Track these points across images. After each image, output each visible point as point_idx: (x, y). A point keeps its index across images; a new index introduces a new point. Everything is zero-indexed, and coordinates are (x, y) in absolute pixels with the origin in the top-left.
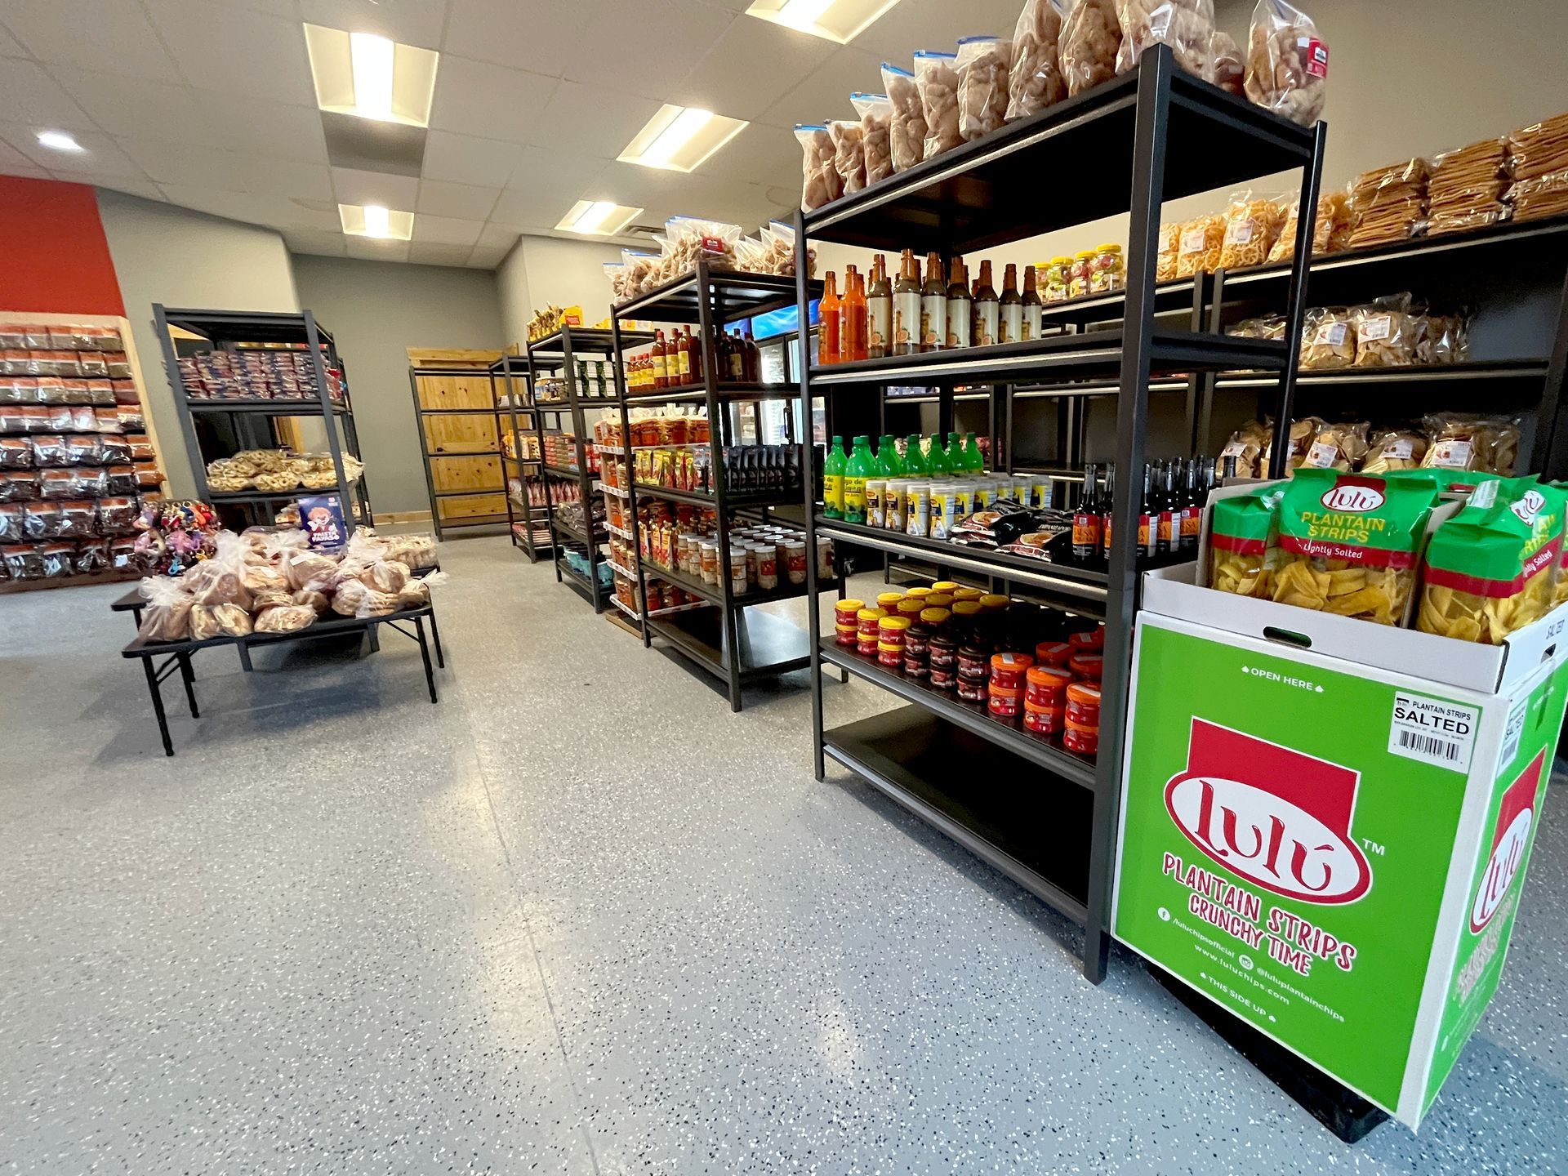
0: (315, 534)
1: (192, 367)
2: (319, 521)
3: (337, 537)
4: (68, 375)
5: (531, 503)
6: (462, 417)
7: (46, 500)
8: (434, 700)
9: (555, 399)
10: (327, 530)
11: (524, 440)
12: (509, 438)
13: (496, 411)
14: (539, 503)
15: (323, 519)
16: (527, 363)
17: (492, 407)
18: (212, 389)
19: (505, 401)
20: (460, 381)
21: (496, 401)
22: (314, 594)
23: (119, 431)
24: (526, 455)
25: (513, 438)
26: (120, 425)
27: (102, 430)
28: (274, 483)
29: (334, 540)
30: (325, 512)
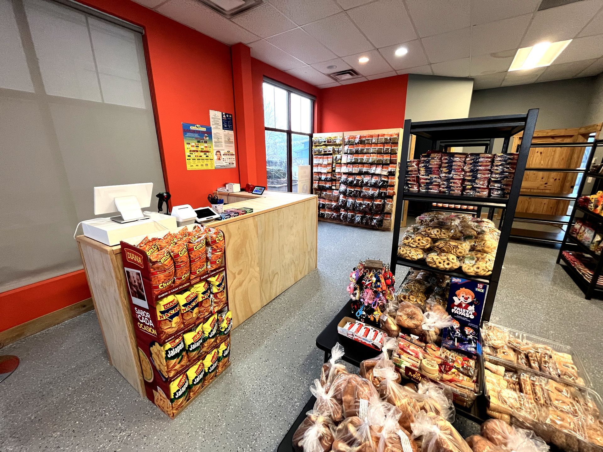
0: (455, 308)
1: (416, 167)
2: (462, 299)
3: (472, 317)
4: (379, 153)
7: (361, 197)
10: (466, 308)
15: (467, 299)
18: (423, 183)
23: (387, 174)
26: (388, 172)
27: (382, 174)
28: (440, 263)
29: (469, 318)
30: (470, 294)
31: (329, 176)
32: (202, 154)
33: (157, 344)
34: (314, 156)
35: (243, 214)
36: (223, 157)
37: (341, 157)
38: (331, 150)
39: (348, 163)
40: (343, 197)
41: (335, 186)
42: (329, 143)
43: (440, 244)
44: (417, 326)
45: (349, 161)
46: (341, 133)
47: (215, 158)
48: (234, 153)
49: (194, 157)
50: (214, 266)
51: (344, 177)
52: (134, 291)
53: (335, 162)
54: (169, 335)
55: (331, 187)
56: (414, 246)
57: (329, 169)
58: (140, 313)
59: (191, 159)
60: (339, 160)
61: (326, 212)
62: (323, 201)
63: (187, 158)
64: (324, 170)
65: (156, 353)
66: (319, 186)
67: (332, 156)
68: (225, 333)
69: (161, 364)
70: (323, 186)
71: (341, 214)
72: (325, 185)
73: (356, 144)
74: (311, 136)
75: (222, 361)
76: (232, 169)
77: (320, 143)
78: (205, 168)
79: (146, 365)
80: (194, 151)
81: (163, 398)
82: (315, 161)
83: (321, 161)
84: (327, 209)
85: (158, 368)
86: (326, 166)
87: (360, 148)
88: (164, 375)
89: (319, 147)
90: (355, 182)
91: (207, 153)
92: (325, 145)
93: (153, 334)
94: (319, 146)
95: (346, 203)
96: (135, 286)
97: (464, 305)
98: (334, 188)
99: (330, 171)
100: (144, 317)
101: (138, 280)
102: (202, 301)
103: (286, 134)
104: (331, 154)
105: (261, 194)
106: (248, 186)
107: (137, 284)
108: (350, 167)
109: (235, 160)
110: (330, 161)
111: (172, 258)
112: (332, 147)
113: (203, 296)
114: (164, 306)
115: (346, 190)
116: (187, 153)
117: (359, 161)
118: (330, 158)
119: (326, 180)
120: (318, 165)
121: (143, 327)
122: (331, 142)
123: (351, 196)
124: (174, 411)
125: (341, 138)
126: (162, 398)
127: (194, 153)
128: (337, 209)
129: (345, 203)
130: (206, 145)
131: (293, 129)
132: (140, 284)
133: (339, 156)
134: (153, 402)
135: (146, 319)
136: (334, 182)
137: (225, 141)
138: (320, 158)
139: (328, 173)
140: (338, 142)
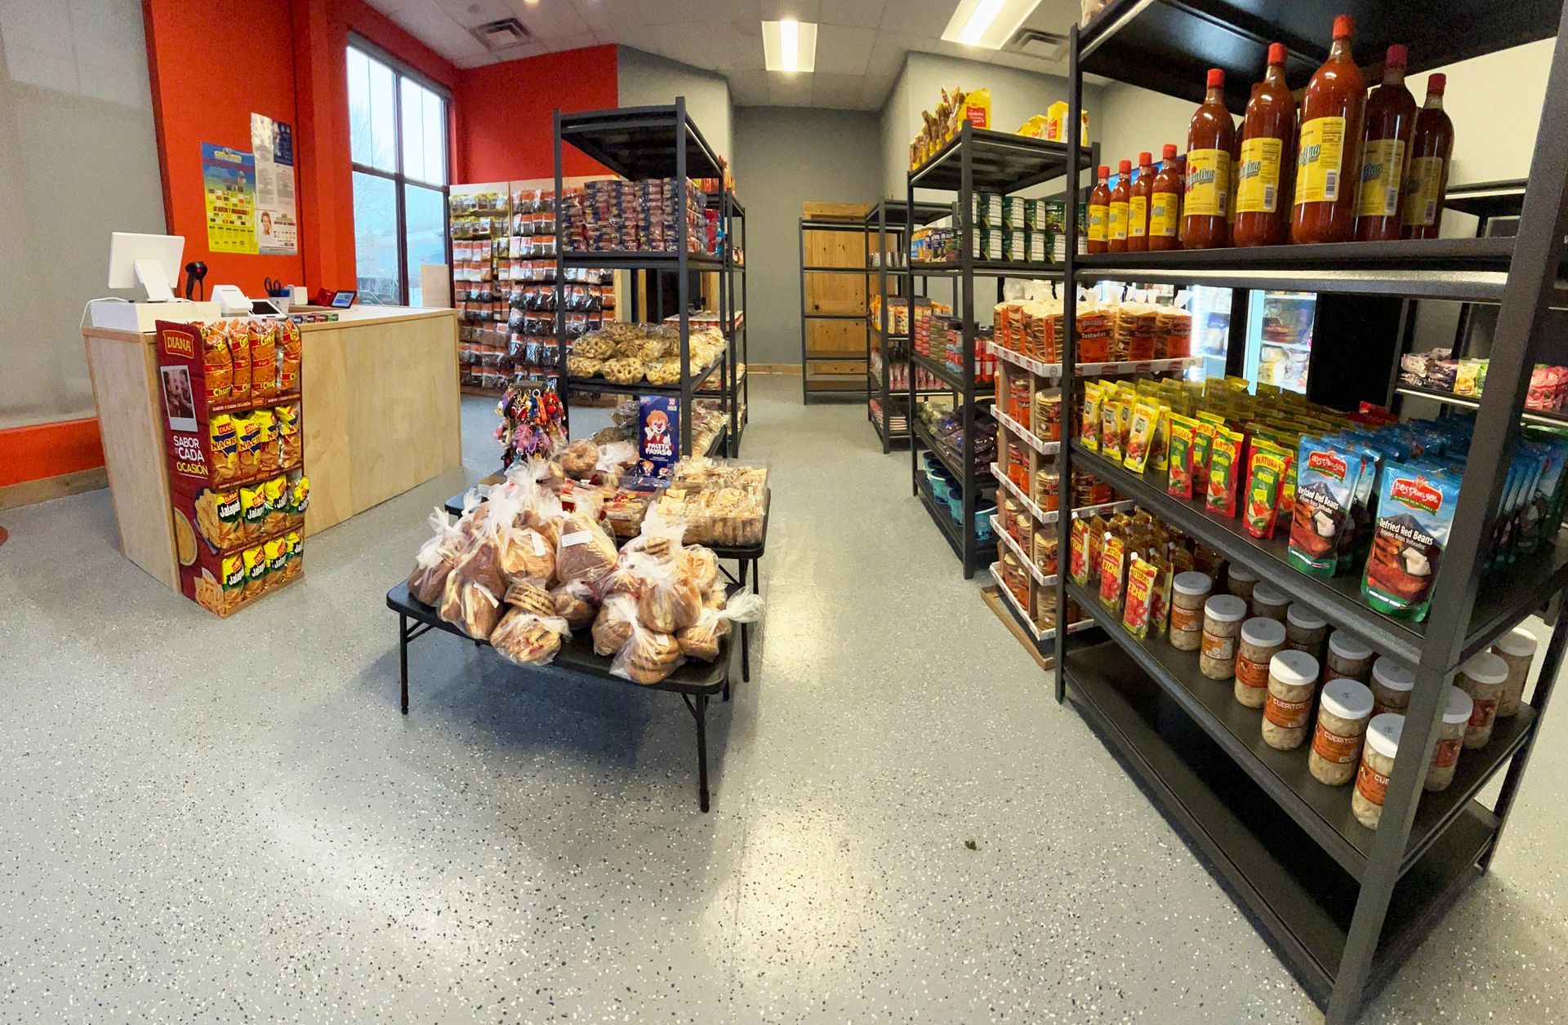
0: (649, 445)
2: (655, 428)
3: (669, 453)
5: (891, 386)
6: (838, 275)
8: (705, 807)
9: (938, 260)
10: (661, 441)
11: (891, 310)
12: (876, 304)
13: (868, 269)
14: (899, 386)
15: (660, 427)
16: (905, 211)
17: (864, 267)
19: (877, 261)
20: (840, 236)
21: (869, 260)
22: (577, 602)
23: (598, 283)
24: (891, 330)
25: (880, 306)
26: (600, 277)
27: (589, 281)
28: (620, 372)
29: (666, 457)
30: (663, 418)
31: (486, 291)
32: (234, 217)
33: (207, 491)
34: (455, 242)
35: (321, 320)
36: (274, 227)
37: (509, 243)
38: (488, 227)
39: (523, 259)
40: (518, 339)
41: (501, 313)
42: (484, 208)
43: (623, 346)
44: (590, 466)
45: (524, 252)
46: (505, 184)
47: (260, 228)
48: (295, 221)
49: (221, 222)
50: (287, 384)
51: (516, 292)
52: (175, 406)
53: (496, 255)
54: (224, 479)
55: (492, 315)
56: (592, 355)
57: (485, 272)
58: (182, 443)
59: (216, 228)
60: (503, 251)
61: (485, 374)
62: (477, 350)
63: (210, 223)
64: (476, 276)
65: (204, 509)
66: (467, 314)
67: (490, 241)
68: (300, 509)
69: (210, 526)
70: (476, 315)
71: (517, 376)
72: (477, 311)
73: (535, 211)
74: (446, 192)
75: (293, 560)
76: (290, 258)
77: (465, 210)
78: (239, 250)
79: (184, 536)
80: (221, 209)
81: (212, 585)
82: (458, 255)
83: (467, 254)
84: (485, 368)
85: (205, 535)
86: (478, 266)
87: (544, 221)
88: (216, 544)
89: (462, 220)
90: (539, 302)
91: (243, 216)
92: (473, 214)
93: (202, 475)
94: (463, 216)
95: (525, 351)
96: (176, 396)
97: (658, 438)
98: (497, 317)
99: (488, 277)
100: (189, 448)
101: (182, 383)
102: (267, 443)
103: (393, 182)
104: (487, 237)
105: (349, 307)
106: (322, 292)
107: (180, 391)
108: (527, 267)
109: (296, 236)
110: (487, 252)
111: (230, 350)
112: (488, 220)
113: (269, 433)
114: (219, 427)
115: (522, 323)
116: (210, 214)
117: (544, 252)
118: (487, 246)
119: (481, 300)
120: (465, 263)
121: (185, 467)
122: (485, 207)
123: (532, 334)
124: (227, 606)
125: (506, 198)
126: (209, 586)
127: (220, 213)
128: (508, 366)
129: (523, 352)
130: (241, 196)
131: (407, 174)
132: (185, 391)
133: (503, 241)
134: (194, 599)
135: (192, 450)
136: (497, 304)
137: (278, 190)
138: (467, 246)
139: (485, 281)
140: (500, 206)
